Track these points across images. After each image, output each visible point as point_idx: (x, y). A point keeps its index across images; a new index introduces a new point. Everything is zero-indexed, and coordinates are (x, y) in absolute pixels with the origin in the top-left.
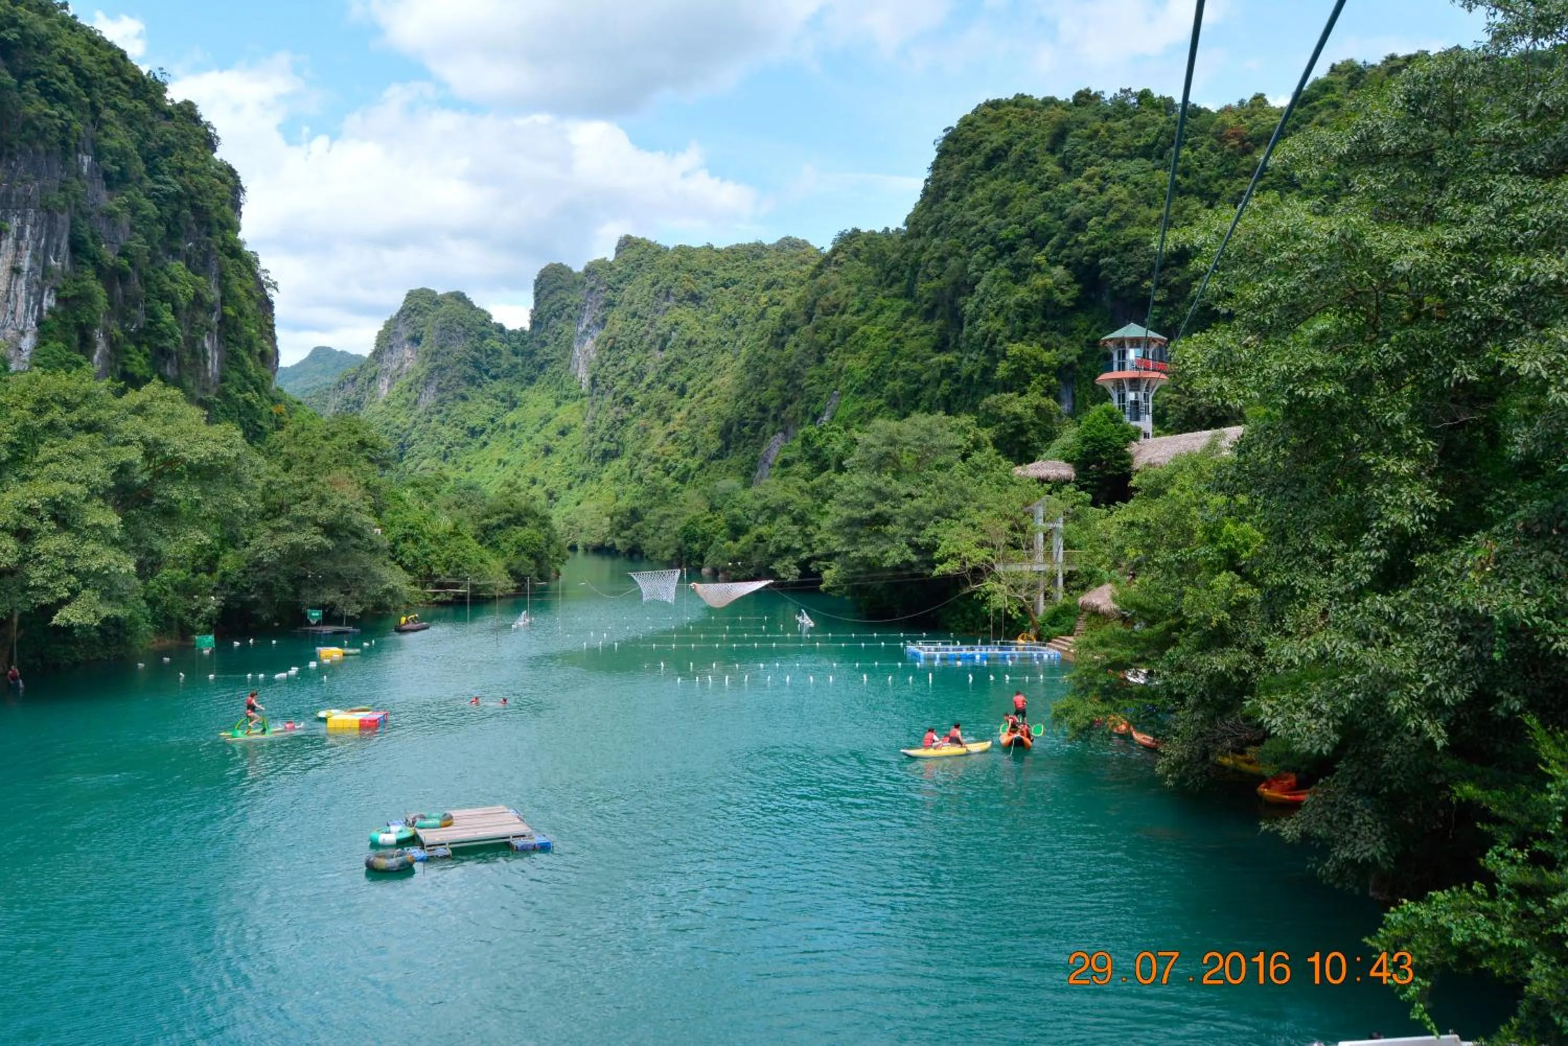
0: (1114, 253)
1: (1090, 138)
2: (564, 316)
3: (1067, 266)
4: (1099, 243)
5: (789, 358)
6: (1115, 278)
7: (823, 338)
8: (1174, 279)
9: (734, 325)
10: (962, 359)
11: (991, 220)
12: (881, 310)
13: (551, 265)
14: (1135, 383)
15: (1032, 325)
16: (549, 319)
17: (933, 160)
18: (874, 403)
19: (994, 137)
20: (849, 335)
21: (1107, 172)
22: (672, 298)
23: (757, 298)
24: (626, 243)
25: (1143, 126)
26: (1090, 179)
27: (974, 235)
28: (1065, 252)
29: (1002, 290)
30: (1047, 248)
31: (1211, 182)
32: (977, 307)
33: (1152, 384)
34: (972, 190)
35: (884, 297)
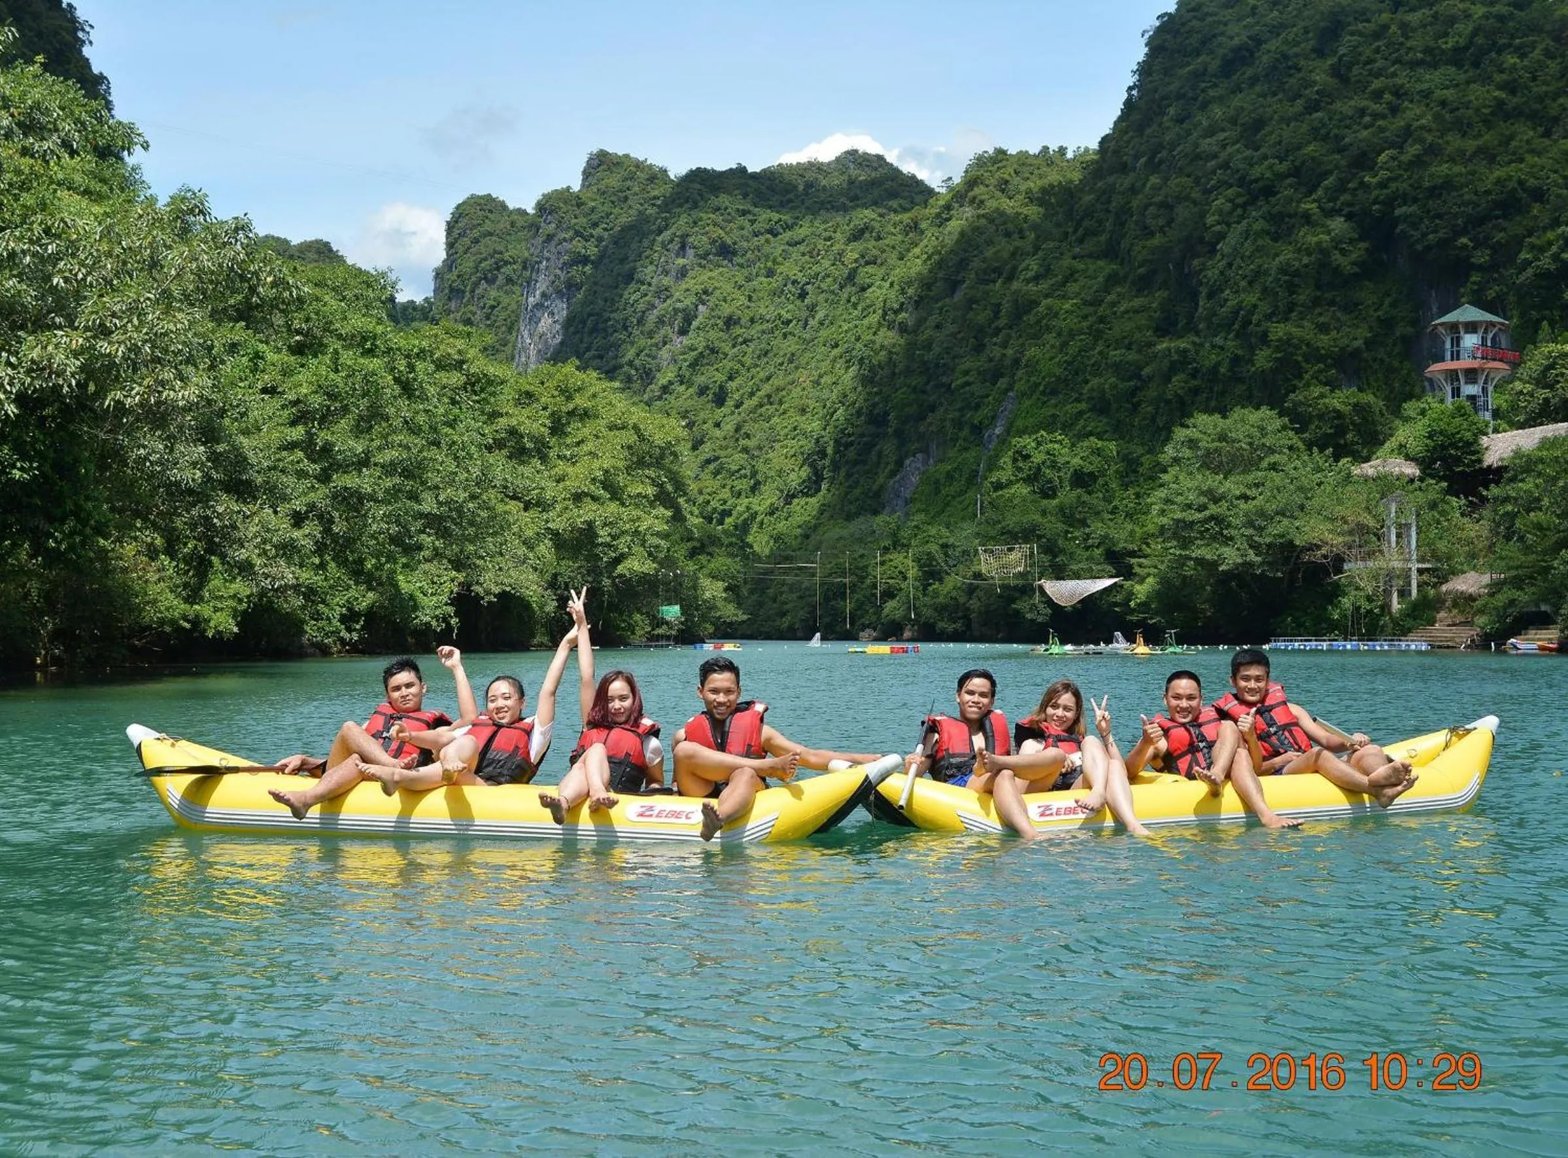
0: (1415, 200)
1: (1377, 36)
2: (501, 279)
3: (1349, 217)
4: (1393, 186)
5: (928, 346)
6: (1416, 234)
7: (981, 316)
8: (1500, 236)
9: (803, 295)
10: (1202, 345)
11: (1238, 151)
12: (1071, 276)
13: (473, 197)
14: (1471, 375)
15: (1302, 297)
16: (476, 285)
17: (1141, 57)
18: (1071, 408)
19: (1233, 29)
20: (1028, 312)
21: (1402, 86)
22: (690, 252)
23: (841, 254)
24: (600, 164)
25: (1452, 21)
26: (1377, 95)
27: (1214, 172)
28: (1346, 197)
29: (1258, 249)
30: (1320, 192)
31: (1548, 102)
32: (1222, 273)
33: (1492, 375)
34: (1204, 106)
35: (1074, 258)
